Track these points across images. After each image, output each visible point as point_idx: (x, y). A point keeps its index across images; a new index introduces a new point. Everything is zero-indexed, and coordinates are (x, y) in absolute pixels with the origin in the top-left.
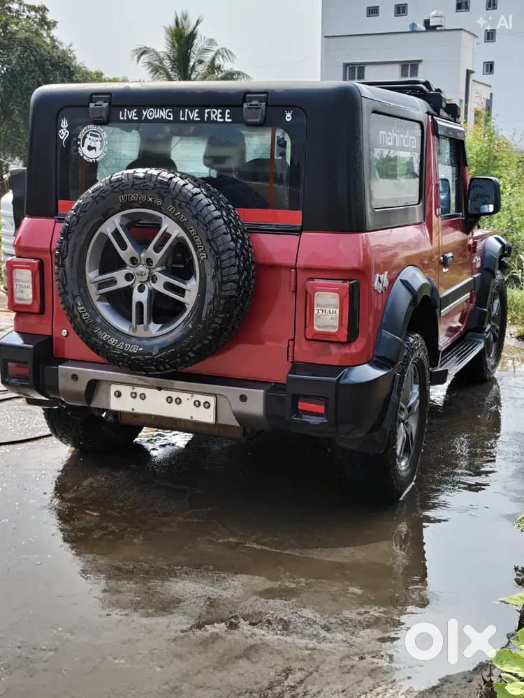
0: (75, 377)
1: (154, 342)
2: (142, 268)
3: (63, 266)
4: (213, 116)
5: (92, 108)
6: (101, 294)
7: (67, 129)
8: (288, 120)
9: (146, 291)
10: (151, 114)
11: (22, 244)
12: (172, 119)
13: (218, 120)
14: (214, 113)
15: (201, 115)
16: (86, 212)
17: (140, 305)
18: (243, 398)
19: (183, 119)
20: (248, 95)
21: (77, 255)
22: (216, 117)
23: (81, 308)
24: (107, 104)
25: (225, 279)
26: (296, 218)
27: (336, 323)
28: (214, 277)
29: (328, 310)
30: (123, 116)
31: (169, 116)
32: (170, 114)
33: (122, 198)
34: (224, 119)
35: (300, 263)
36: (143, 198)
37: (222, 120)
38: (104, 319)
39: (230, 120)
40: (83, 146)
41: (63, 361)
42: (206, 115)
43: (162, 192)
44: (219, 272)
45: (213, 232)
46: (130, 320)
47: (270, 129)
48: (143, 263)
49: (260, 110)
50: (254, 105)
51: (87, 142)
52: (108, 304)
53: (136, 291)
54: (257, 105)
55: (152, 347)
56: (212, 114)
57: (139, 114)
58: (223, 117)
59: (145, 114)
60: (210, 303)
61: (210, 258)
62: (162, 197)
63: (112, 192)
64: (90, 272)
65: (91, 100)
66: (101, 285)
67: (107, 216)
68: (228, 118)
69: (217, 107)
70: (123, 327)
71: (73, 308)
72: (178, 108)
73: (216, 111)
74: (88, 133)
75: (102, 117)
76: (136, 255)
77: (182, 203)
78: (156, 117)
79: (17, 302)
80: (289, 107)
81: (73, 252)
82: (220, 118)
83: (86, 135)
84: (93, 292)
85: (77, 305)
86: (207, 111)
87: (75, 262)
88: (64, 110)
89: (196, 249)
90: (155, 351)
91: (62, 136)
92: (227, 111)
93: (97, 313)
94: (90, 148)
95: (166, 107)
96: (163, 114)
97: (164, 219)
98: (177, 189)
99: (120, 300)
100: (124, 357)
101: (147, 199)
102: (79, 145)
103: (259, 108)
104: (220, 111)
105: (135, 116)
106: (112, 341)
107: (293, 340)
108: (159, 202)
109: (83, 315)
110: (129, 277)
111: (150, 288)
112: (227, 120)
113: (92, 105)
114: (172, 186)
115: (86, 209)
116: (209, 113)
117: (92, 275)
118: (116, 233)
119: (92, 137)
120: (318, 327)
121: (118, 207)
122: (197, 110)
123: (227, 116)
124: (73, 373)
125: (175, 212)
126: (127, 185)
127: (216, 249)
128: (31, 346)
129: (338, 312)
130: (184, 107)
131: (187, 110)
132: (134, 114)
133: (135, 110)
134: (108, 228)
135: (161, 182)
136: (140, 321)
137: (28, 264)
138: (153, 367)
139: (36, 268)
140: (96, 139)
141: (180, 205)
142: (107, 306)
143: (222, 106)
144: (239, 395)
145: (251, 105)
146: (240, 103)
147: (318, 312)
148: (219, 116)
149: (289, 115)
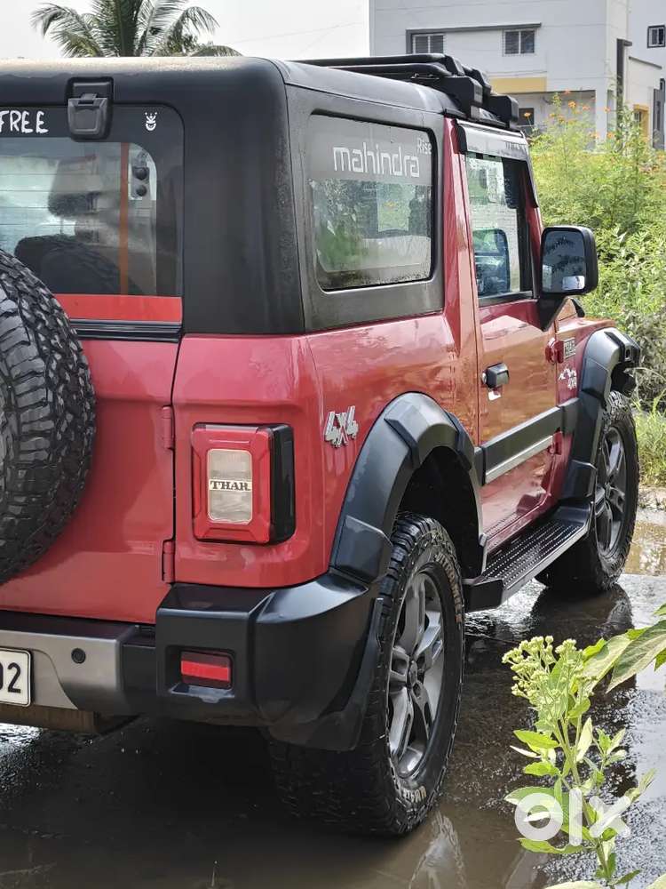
4: (13, 124)
8: (150, 129)
13: (24, 130)
14: (15, 117)
18: (79, 656)
20: (76, 85)
22: (19, 124)
25: (25, 428)
26: (171, 311)
27: (249, 506)
29: (232, 482)
34: (35, 129)
35: (180, 396)
39: (45, 131)
44: (13, 420)
47: (114, 148)
49: (98, 111)
50: (87, 102)
54: (92, 102)
56: (11, 119)
58: (32, 125)
68: (41, 127)
69: (21, 106)
73: (18, 113)
80: (151, 105)
82: (27, 127)
92: (40, 113)
103: (98, 107)
104: (25, 113)
107: (173, 540)
112: (38, 130)
120: (219, 514)
123: (39, 122)
127: (6, 374)
129: (250, 486)
143: (31, 105)
144: (72, 649)
145: (81, 102)
146: (62, 99)
147: (215, 487)
148: (25, 123)
149: (151, 120)
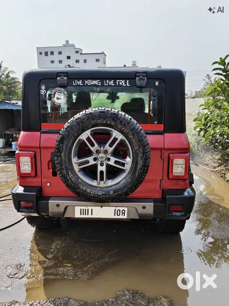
0: (58, 205)
1: (110, 189)
2: (101, 155)
3: (60, 156)
4: (121, 83)
5: (58, 80)
6: (80, 168)
7: (45, 89)
8: (157, 85)
9: (105, 166)
10: (89, 82)
11: (21, 145)
13: (123, 85)
14: (121, 82)
15: (115, 83)
16: (73, 129)
17: (102, 172)
18: (144, 207)
19: (106, 85)
20: (137, 74)
21: (68, 149)
22: (122, 84)
23: (71, 176)
24: (67, 78)
25: (147, 158)
28: (142, 157)
29: (179, 166)
30: (75, 83)
31: (99, 84)
32: (99, 82)
33: (93, 122)
34: (126, 85)
35: (166, 147)
36: (105, 122)
37: (125, 85)
38: (82, 180)
39: (129, 85)
40: (54, 97)
41: (49, 198)
42: (117, 83)
43: (115, 119)
44: (144, 155)
45: (141, 136)
46: (96, 179)
47: (148, 89)
48: (102, 152)
50: (141, 78)
51: (56, 96)
52: (83, 172)
53: (99, 166)
54: (142, 78)
55: (109, 191)
56: (120, 82)
57: (83, 83)
58: (126, 84)
59: (86, 82)
60: (140, 169)
61: (141, 149)
62: (115, 121)
63: (88, 120)
64: (73, 158)
65: (58, 76)
66: (80, 164)
67: (83, 131)
68: (128, 84)
69: (123, 79)
70: (95, 183)
71: (67, 176)
72: (103, 80)
73: (122, 81)
75: (64, 84)
76: (99, 148)
77: (126, 124)
78: (92, 84)
79: (22, 172)
80: (157, 79)
81: (66, 150)
82: (124, 84)
83: (55, 92)
84: (76, 168)
85: (69, 175)
86: (117, 81)
87: (67, 153)
88: (42, 80)
89: (131, 144)
90: (111, 193)
91: (42, 93)
92: (128, 81)
93: (79, 178)
94: (58, 99)
95: (97, 79)
96: (95, 82)
97: (113, 131)
98: (123, 117)
99: (91, 172)
100: (96, 197)
101: (107, 122)
102: (52, 97)
103: (144, 79)
104: (124, 81)
106: (88, 190)
107: (162, 179)
108: (113, 124)
109: (72, 179)
110: (95, 159)
111: (106, 163)
112: (127, 85)
113: (58, 78)
114: (119, 116)
115: (73, 128)
116: (119, 82)
117: (75, 160)
118: (88, 139)
121: (90, 126)
122: (113, 81)
123: (128, 83)
124: (57, 204)
125: (122, 128)
126: (96, 116)
127: (143, 144)
128: (35, 193)
129: (184, 167)
130: (106, 79)
131: (107, 81)
132: (81, 83)
133: (81, 81)
134: (84, 136)
135: (114, 114)
136: (102, 179)
137: (28, 154)
138: (110, 201)
139: (33, 156)
140: (61, 94)
141: (124, 125)
142: (82, 173)
143: (125, 79)
144: (142, 206)
145: (140, 78)
146: (134, 78)
147: (175, 167)
148: (124, 83)
149: (157, 83)
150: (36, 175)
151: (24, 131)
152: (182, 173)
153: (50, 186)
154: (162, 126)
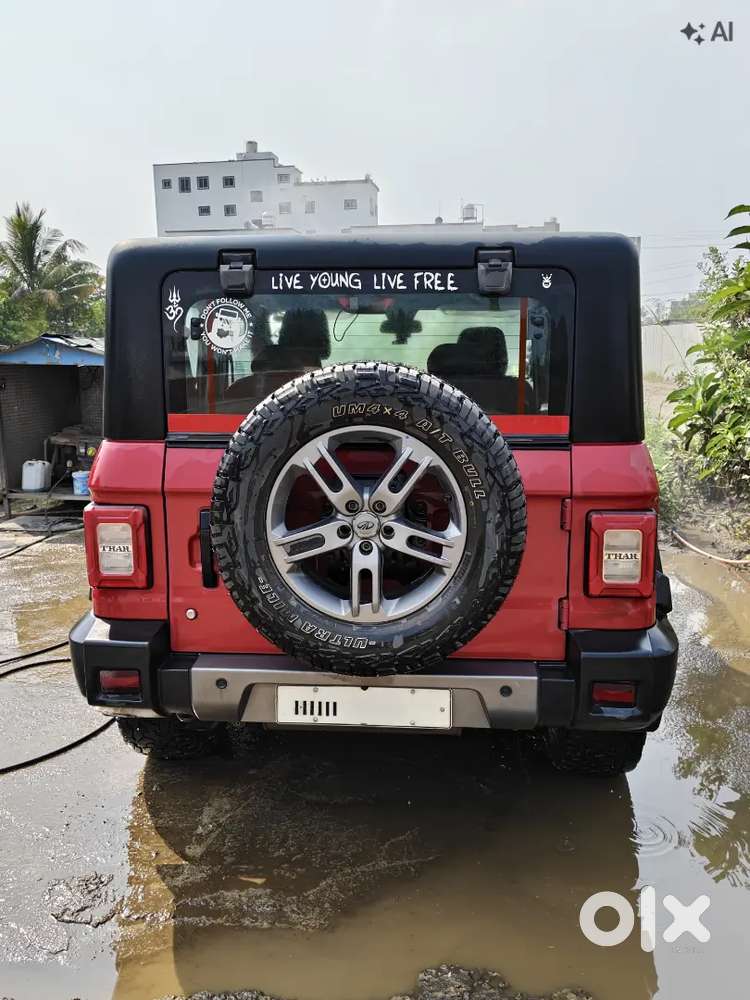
0: (221, 683)
1: (393, 629)
2: (364, 517)
3: (230, 522)
4: (427, 283)
5: (225, 273)
6: (295, 562)
7: (180, 304)
8: (546, 287)
9: (375, 552)
10: (324, 280)
11: (103, 484)
12: (360, 287)
13: (436, 288)
14: (429, 278)
15: (408, 281)
16: (272, 434)
17: (365, 575)
18: (506, 691)
19: (379, 288)
20: (481, 252)
21: (254, 500)
22: (433, 283)
23: (264, 587)
24: (250, 266)
25: (516, 527)
26: (562, 426)
27: (638, 571)
28: (498, 526)
29: (623, 554)
30: (277, 284)
31: (356, 284)
32: (356, 280)
33: (338, 410)
34: (446, 287)
35: (578, 490)
36: (375, 409)
37: (442, 288)
38: (299, 599)
39: (455, 288)
40: (210, 330)
41: (191, 659)
42: (416, 282)
43: (409, 399)
44: (507, 518)
45: (495, 457)
46: (348, 596)
47: (518, 300)
48: (366, 507)
49: (506, 273)
50: (494, 266)
51: (217, 324)
52: (302, 575)
53: (356, 553)
54: (497, 266)
55: (390, 638)
56: (425, 279)
57: (305, 281)
58: (444, 283)
59: (314, 280)
60: (492, 565)
61: (494, 497)
62: (407, 405)
63: (319, 402)
64: (273, 528)
65: (221, 261)
66: (295, 548)
67: (305, 438)
68: (452, 285)
69: (433, 269)
70: (342, 611)
71: (250, 587)
72: (370, 272)
73: (431, 274)
74: (217, 310)
75: (243, 285)
76: (355, 496)
77: (444, 415)
78: (333, 285)
79: (105, 573)
80: (546, 268)
81: (248, 501)
82: (439, 285)
83: (214, 312)
84: (282, 560)
85: (258, 583)
86: (417, 275)
87: (252, 513)
88: (171, 276)
89: (463, 482)
90: (398, 642)
91: (171, 315)
92: (450, 275)
93: (288, 591)
94: (222, 334)
95: (350, 270)
96: (345, 280)
97: (404, 438)
98: (434, 394)
99: (331, 573)
100: (346, 657)
101: (382, 409)
102: (202, 330)
103: (505, 270)
104: (437, 274)
105: (297, 285)
106: (322, 635)
107: (567, 598)
108: (403, 415)
109: (268, 597)
110: (344, 532)
111: (381, 545)
112: (450, 288)
113: (224, 268)
114: (424, 389)
115: (272, 430)
116: (421, 278)
117: (276, 535)
118: (321, 465)
119: (224, 317)
121: (326, 424)
122: (401, 274)
123: (450, 282)
124: (217, 678)
125: (432, 429)
126: (348, 390)
127: (502, 483)
128: (146, 643)
129: (639, 556)
130: (380, 269)
131: (384, 275)
132: (296, 281)
133: (298, 275)
134: (307, 457)
135: (405, 383)
136: (365, 597)
137: (127, 514)
138: (394, 669)
139: (140, 520)
140: (232, 319)
141: (440, 419)
142: (301, 578)
143: (443, 269)
144: (501, 685)
145: (490, 266)
146: (472, 263)
147: (609, 558)
148: (437, 282)
149: (547, 280)
150: (150, 582)
151: (112, 438)
152: (634, 578)
153: (196, 617)
154: (565, 420)
